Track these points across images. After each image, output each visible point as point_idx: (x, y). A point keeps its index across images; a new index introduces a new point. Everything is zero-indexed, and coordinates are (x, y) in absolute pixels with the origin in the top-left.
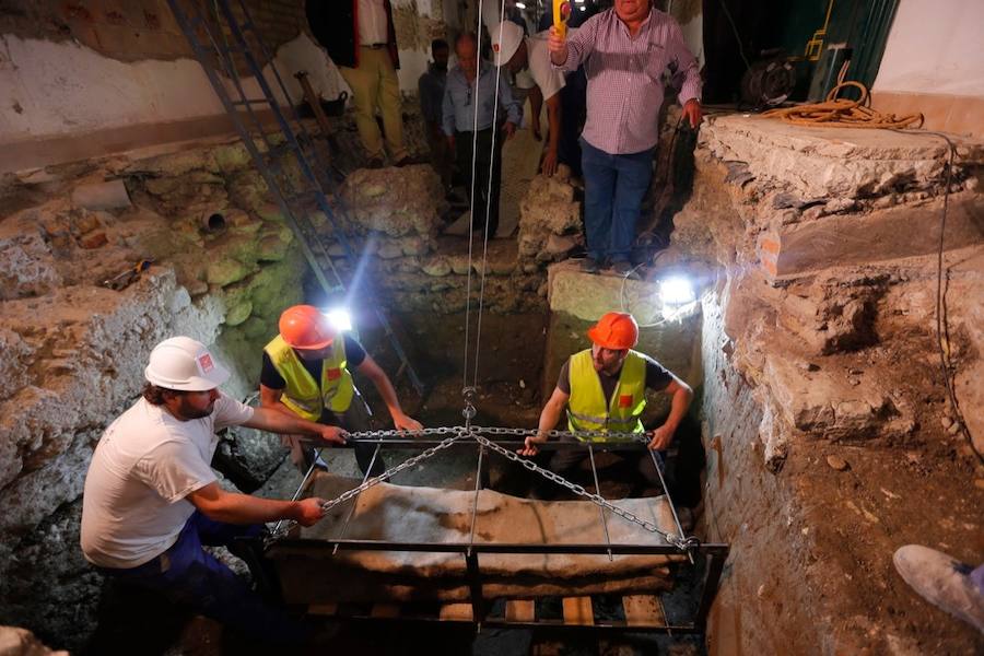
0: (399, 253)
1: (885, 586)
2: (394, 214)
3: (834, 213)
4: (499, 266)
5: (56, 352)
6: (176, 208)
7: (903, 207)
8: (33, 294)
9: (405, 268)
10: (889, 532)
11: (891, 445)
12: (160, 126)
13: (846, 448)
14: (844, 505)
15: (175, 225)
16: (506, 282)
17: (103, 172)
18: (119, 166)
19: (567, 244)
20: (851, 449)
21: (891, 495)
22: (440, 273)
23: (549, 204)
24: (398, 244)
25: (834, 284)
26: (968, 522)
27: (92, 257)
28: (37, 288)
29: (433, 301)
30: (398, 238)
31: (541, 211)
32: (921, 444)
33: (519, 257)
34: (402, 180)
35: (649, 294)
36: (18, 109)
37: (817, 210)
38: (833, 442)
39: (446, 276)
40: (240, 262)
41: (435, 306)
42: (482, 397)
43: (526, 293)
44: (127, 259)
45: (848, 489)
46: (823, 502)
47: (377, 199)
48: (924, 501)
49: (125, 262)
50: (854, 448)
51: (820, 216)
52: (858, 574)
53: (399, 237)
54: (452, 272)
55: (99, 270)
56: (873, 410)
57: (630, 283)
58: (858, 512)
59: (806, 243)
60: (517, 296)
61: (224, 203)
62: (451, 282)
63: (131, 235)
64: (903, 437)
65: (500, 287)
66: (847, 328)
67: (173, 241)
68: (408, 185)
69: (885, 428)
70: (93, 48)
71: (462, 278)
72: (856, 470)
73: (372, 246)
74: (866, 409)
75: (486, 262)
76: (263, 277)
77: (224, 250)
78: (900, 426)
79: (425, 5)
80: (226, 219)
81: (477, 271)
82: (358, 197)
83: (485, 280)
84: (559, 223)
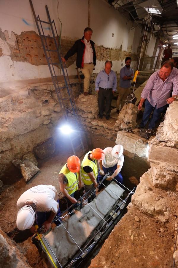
0: (86, 117)
1: (117, 256)
2: (87, 107)
3: (170, 147)
4: (110, 127)
5: (7, 123)
6: (39, 97)
8: (7, 111)
9: (87, 121)
10: (133, 244)
11: (157, 223)
12: (41, 79)
13: (144, 216)
14: (128, 230)
15: (37, 101)
16: (110, 131)
17: (26, 88)
18: (29, 87)
19: (127, 126)
20: (145, 217)
21: (145, 236)
22: (95, 124)
24: (87, 115)
25: (164, 168)
26: (158, 256)
27: (19, 105)
28: (8, 110)
29: (92, 131)
32: (166, 228)
33: (114, 126)
34: (92, 99)
35: (143, 148)
36: (13, 75)
37: (164, 144)
38: (141, 213)
39: (96, 125)
40: (50, 111)
41: (93, 132)
44: (26, 107)
45: (135, 227)
46: (123, 226)
47: (84, 102)
48: (153, 243)
49: (25, 108)
50: (146, 218)
51: (164, 146)
52: (113, 248)
53: (88, 113)
54: (98, 125)
55: (19, 108)
56: (154, 210)
57: (138, 143)
58: (130, 234)
59: (159, 152)
60: (112, 136)
61: (49, 97)
62: (97, 127)
63: (27, 102)
64: (161, 222)
65: (108, 132)
66: (163, 183)
67: (36, 104)
69: (157, 217)
70: (30, 63)
71: (100, 127)
72: (142, 223)
73: (80, 114)
74: (152, 208)
75: (106, 124)
76: (54, 115)
77: (46, 108)
78: (162, 219)
79: (125, 48)
80: (49, 101)
81: (104, 126)
82: (80, 101)
83: (105, 129)
84: (126, 120)
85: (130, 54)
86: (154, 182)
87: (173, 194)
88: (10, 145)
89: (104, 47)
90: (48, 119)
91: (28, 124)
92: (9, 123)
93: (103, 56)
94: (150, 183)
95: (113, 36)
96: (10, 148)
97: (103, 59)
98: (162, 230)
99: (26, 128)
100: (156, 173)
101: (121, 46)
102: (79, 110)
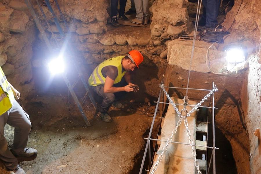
0: (87, 32)
2: (85, 10)
4: (141, 41)
9: (90, 41)
16: (144, 49)
19: (178, 30)
22: (109, 44)
23: (169, 8)
24: (87, 27)
30: (87, 24)
33: (151, 36)
35: (221, 57)
39: (112, 45)
43: (154, 56)
53: (89, 24)
54: (115, 43)
57: (211, 51)
62: (115, 49)
71: (120, 47)
73: (72, 28)
75: (133, 38)
76: (13, 41)
81: (129, 43)
83: (132, 48)
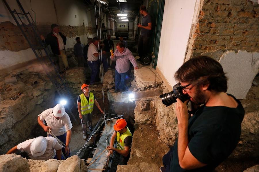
0: (77, 87)
1: (139, 144)
2: (76, 79)
3: (142, 90)
4: (99, 90)
5: (2, 114)
6: (26, 80)
7: (150, 90)
10: (143, 137)
11: (148, 125)
15: (26, 85)
16: (100, 93)
17: (11, 75)
18: (15, 73)
19: (112, 86)
21: (146, 132)
23: (108, 78)
24: (77, 85)
25: (143, 101)
27: (8, 93)
31: (107, 80)
32: (152, 125)
33: (103, 88)
34: (78, 72)
35: (127, 96)
37: (140, 90)
38: (141, 125)
40: (41, 91)
42: (96, 117)
44: (16, 93)
45: (141, 132)
47: (72, 76)
48: (149, 133)
49: (15, 94)
50: (143, 126)
52: (136, 143)
53: (77, 84)
55: (10, 96)
57: (123, 95)
58: (140, 135)
59: (139, 95)
61: (37, 78)
63: (17, 88)
64: (150, 124)
66: (145, 107)
67: (26, 88)
68: (79, 73)
69: (147, 123)
70: (10, 50)
72: (143, 129)
73: (71, 86)
74: (144, 120)
75: (96, 89)
76: (46, 93)
77: (37, 88)
78: (149, 122)
79: (87, 25)
80: (38, 82)
81: (94, 91)
82: (68, 76)
83: (96, 93)
84: (110, 82)
85: (91, 28)
86: (141, 109)
87: (150, 111)
88: (7, 136)
89: (71, 27)
90: (41, 99)
91: (24, 108)
92: (5, 114)
93: (72, 33)
94: (139, 111)
95: (76, 17)
96: (8, 139)
97: (72, 35)
98: (151, 127)
99: (23, 113)
100: (140, 105)
101: (84, 23)
102: (69, 83)
